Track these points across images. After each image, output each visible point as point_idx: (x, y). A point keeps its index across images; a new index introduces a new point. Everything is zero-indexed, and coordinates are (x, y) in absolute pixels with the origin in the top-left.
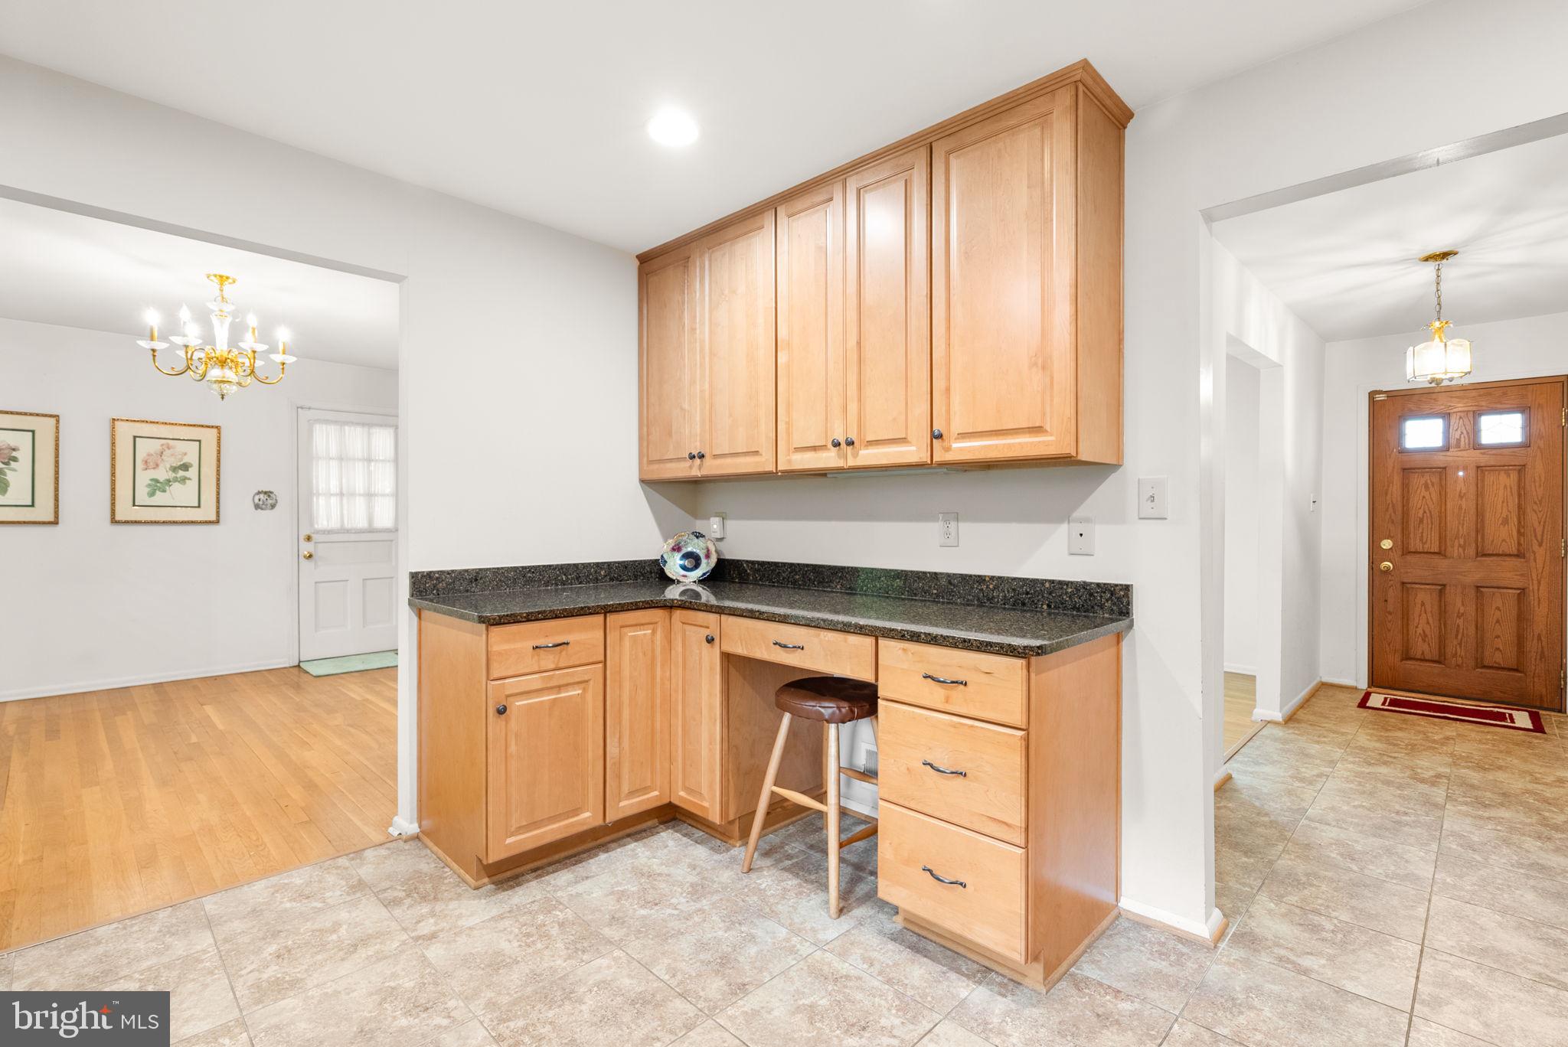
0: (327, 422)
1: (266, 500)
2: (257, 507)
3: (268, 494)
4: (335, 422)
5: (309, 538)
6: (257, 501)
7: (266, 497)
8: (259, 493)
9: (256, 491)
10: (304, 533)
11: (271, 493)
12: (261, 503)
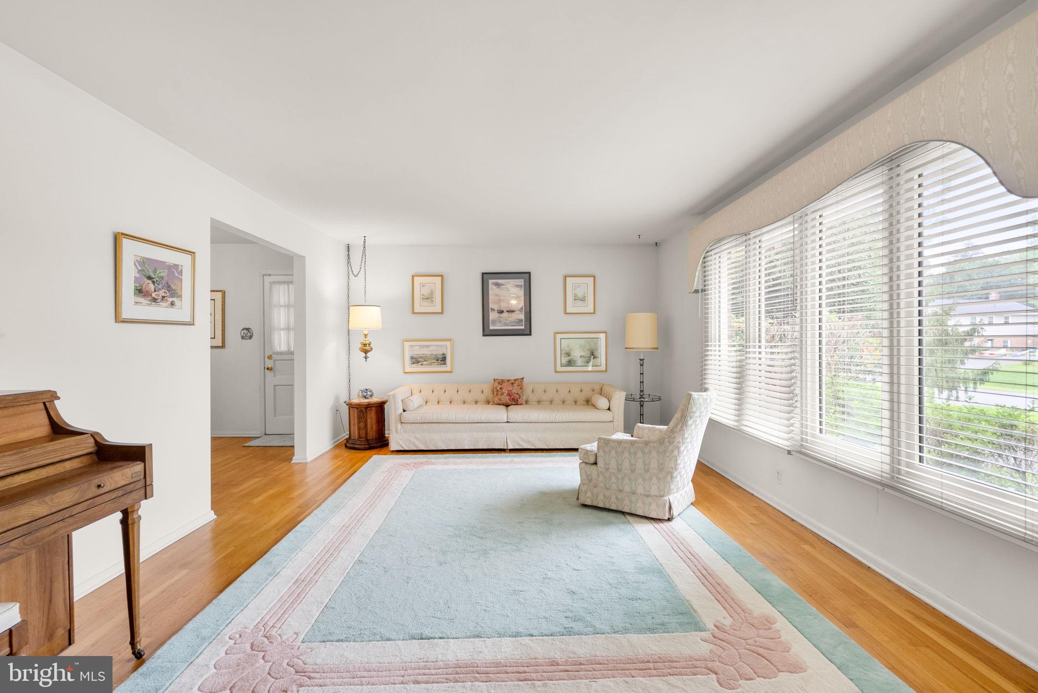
0: (280, 283)
1: (247, 334)
2: (243, 338)
3: (248, 329)
4: (284, 282)
5: (270, 357)
6: (242, 334)
7: (247, 332)
8: (244, 329)
9: (242, 328)
10: (267, 355)
11: (250, 329)
12: (244, 335)
